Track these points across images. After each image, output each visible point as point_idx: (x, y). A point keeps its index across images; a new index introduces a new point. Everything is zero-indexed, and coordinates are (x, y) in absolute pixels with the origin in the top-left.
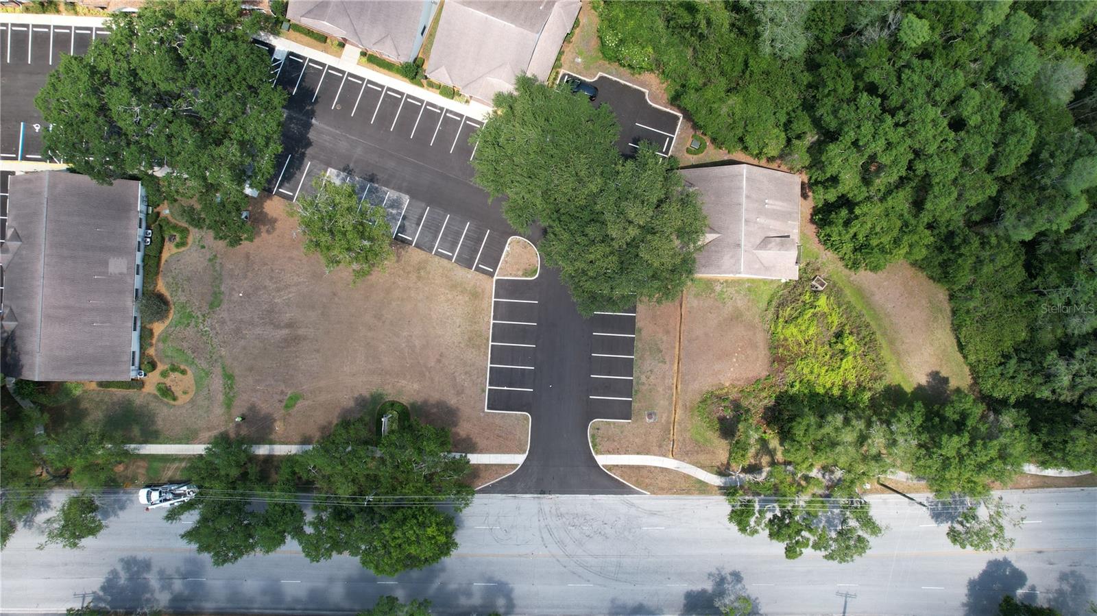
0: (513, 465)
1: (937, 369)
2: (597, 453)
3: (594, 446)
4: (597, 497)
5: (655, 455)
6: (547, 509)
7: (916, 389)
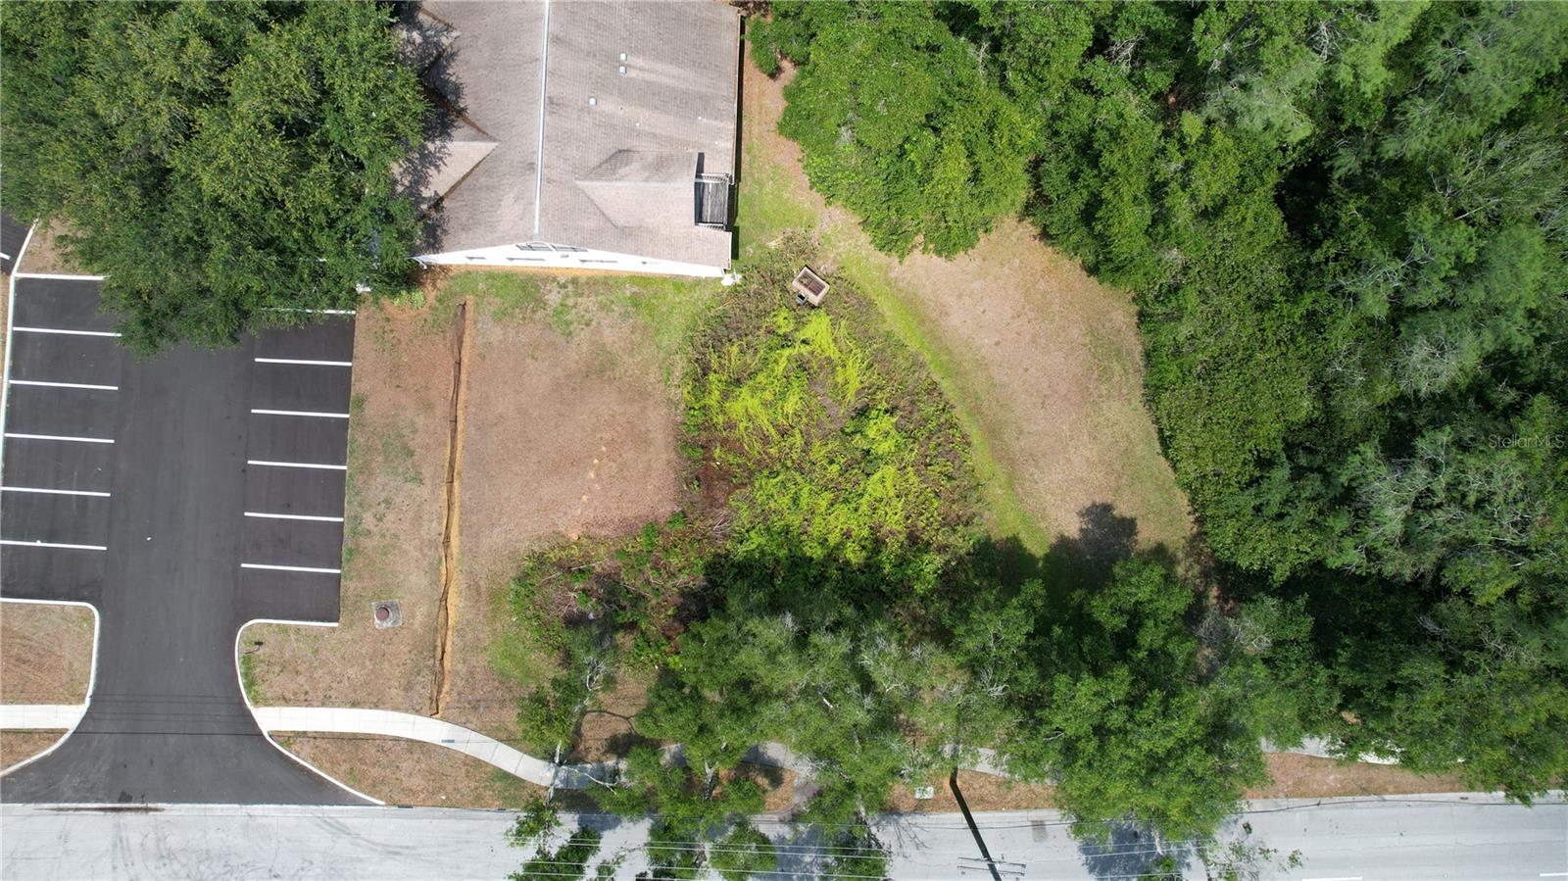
0: (52, 731)
1: (1108, 498)
2: (256, 703)
3: (250, 685)
4: (258, 809)
5: (396, 709)
6: (135, 840)
7: (1054, 548)
